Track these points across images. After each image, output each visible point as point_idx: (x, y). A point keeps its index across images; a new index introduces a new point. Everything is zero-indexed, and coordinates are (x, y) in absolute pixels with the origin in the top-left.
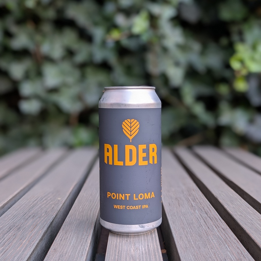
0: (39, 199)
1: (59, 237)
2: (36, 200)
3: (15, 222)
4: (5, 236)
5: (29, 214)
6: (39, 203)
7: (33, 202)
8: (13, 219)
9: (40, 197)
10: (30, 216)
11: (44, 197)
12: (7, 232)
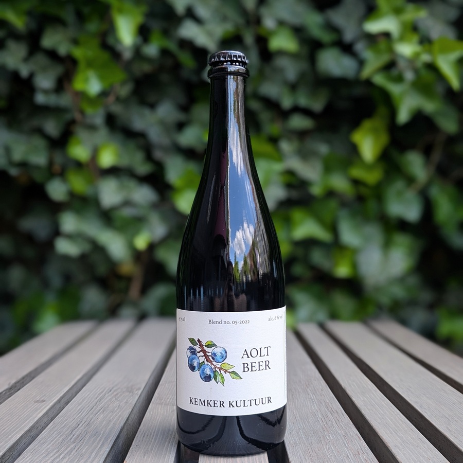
0: (106, 390)
1: (141, 434)
2: (102, 392)
3: (81, 417)
4: (74, 432)
5: (98, 409)
6: (107, 395)
7: (100, 394)
8: (79, 414)
9: (107, 389)
10: (99, 411)
11: (113, 388)
12: (75, 428)
